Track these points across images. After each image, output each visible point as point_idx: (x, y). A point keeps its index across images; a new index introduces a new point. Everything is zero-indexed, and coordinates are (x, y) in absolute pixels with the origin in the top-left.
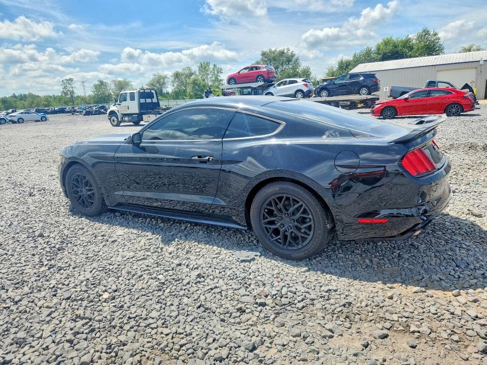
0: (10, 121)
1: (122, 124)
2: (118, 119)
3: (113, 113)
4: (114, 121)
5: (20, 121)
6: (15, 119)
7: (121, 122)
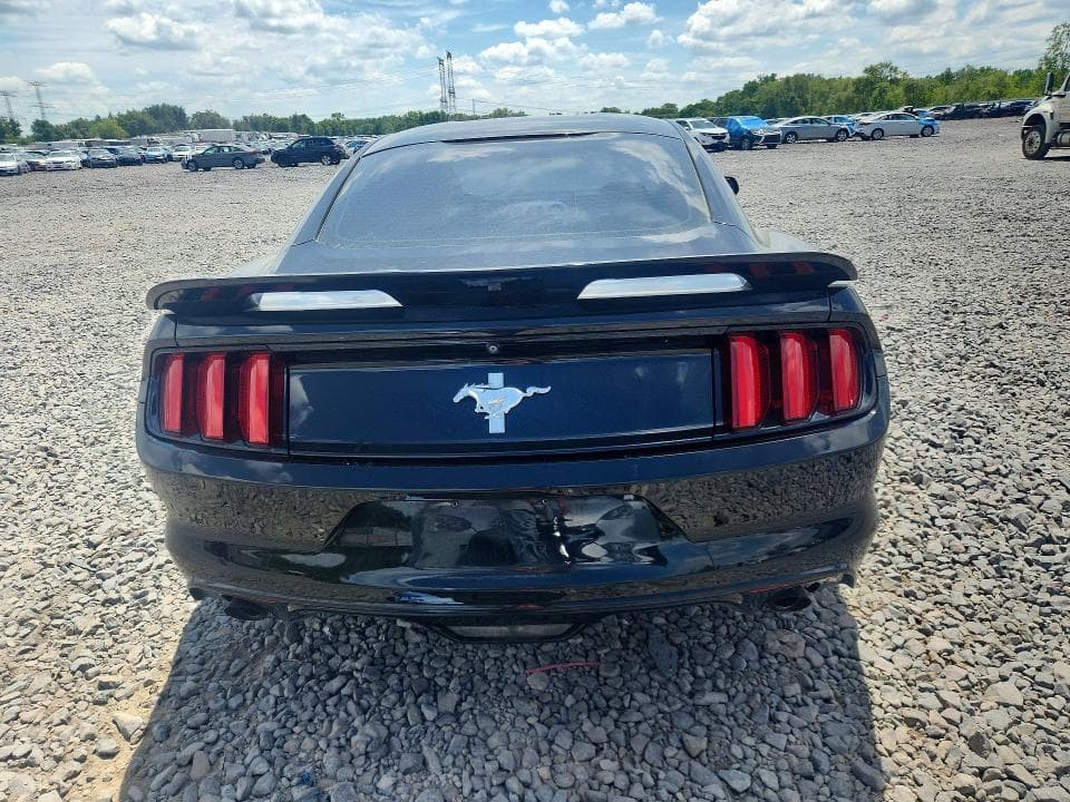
0: (857, 134)
1: (1051, 154)
2: (1043, 138)
3: (1037, 121)
4: (1031, 143)
5: (877, 135)
6: (867, 131)
7: (1048, 147)
